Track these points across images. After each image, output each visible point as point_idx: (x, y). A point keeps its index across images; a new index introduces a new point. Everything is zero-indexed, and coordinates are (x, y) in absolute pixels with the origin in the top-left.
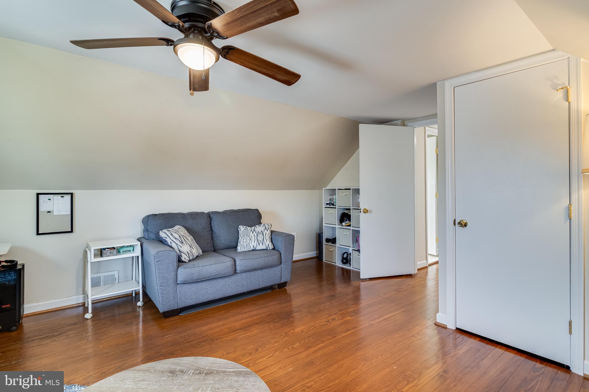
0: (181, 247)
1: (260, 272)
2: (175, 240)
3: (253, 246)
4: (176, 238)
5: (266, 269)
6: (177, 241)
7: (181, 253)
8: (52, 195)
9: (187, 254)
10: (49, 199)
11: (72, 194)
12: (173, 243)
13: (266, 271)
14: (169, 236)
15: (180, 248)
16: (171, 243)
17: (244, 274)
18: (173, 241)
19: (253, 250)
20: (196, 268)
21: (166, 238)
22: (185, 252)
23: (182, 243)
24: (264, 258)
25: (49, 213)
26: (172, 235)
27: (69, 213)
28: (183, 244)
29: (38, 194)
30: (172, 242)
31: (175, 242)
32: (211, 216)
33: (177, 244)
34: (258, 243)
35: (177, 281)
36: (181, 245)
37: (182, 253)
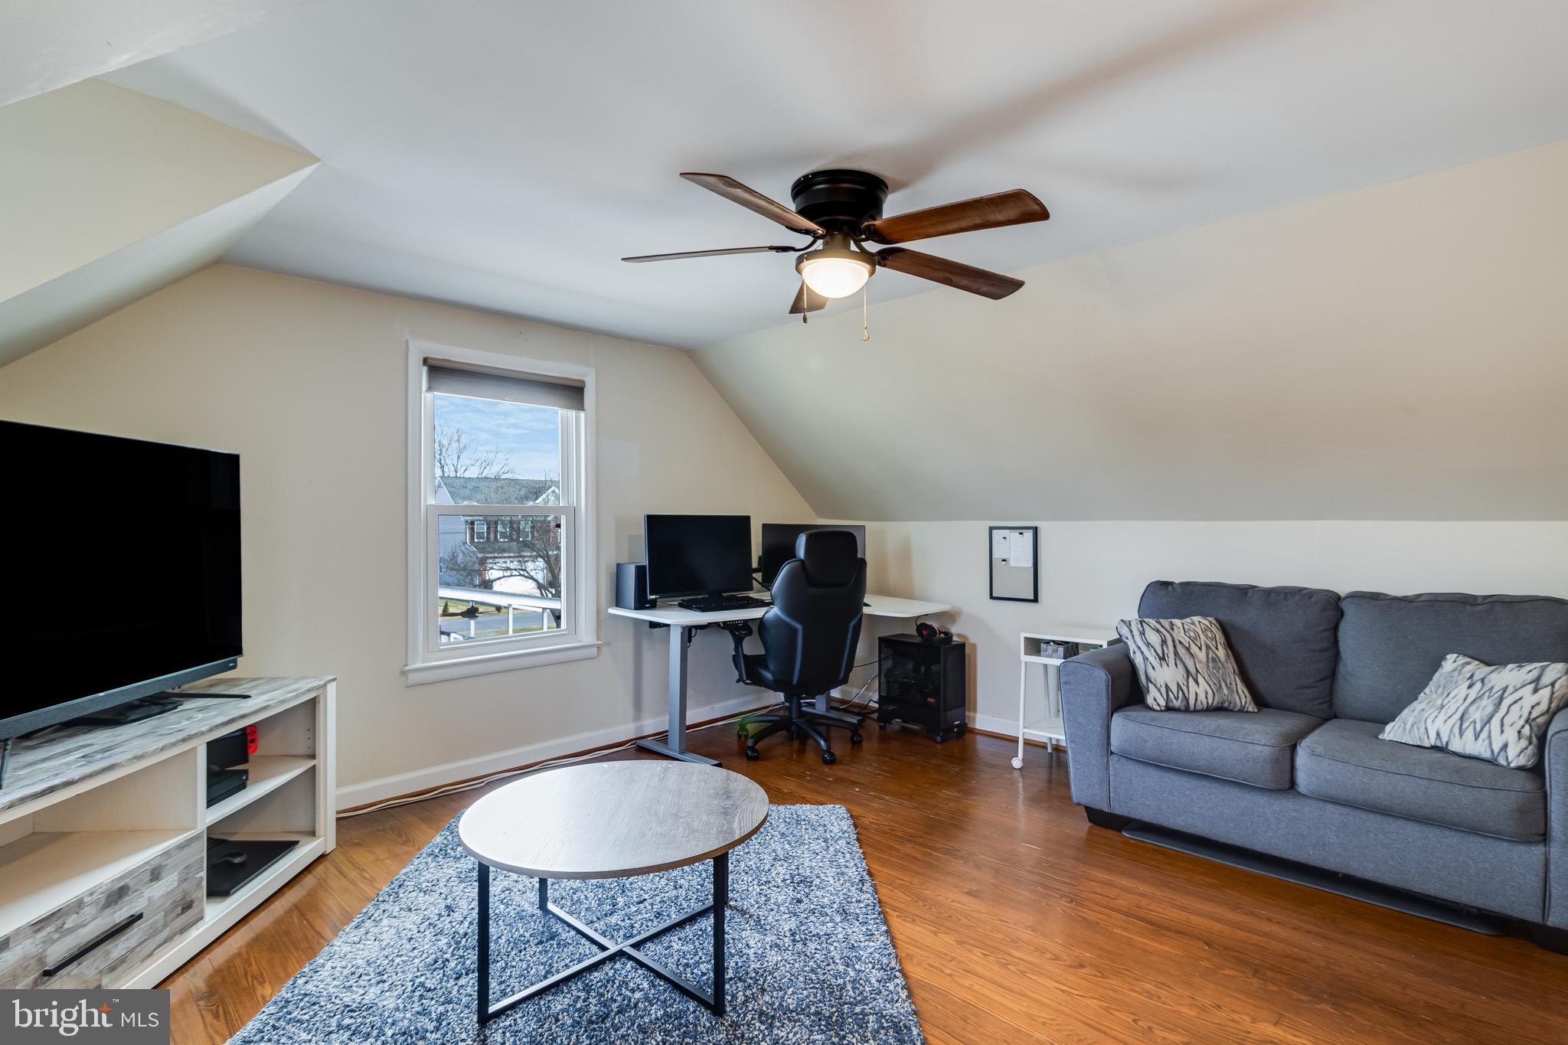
0: (1153, 668)
1: (1412, 830)
2: (1144, 648)
3: (1438, 734)
4: (1148, 644)
5: (1447, 832)
6: (1150, 651)
7: (1149, 683)
8: (1008, 531)
9: (1163, 690)
10: (1004, 538)
11: (1035, 530)
12: (1138, 653)
13: (1452, 839)
14: (1133, 636)
15: (1150, 670)
16: (1134, 652)
17: (1330, 807)
18: (1139, 648)
19: (1434, 748)
20: (1154, 730)
21: (1127, 638)
22: (1160, 682)
23: (1162, 659)
24: (1425, 782)
25: (1004, 563)
26: (1142, 633)
27: (1030, 564)
28: (1163, 663)
29: (991, 529)
30: (1136, 650)
31: (1142, 653)
32: (1344, 605)
33: (1145, 659)
34: (1461, 725)
35: (1109, 743)
36: (1155, 662)
37: (1151, 682)
